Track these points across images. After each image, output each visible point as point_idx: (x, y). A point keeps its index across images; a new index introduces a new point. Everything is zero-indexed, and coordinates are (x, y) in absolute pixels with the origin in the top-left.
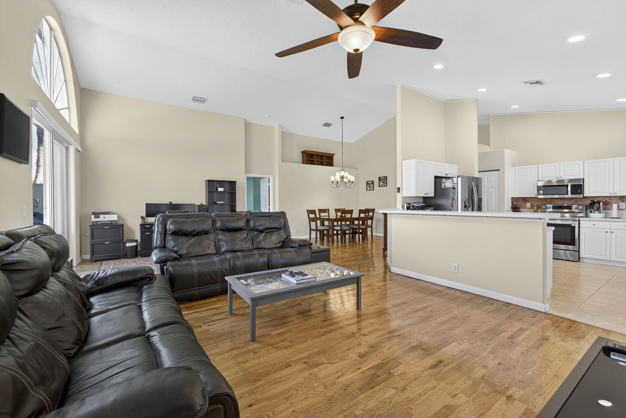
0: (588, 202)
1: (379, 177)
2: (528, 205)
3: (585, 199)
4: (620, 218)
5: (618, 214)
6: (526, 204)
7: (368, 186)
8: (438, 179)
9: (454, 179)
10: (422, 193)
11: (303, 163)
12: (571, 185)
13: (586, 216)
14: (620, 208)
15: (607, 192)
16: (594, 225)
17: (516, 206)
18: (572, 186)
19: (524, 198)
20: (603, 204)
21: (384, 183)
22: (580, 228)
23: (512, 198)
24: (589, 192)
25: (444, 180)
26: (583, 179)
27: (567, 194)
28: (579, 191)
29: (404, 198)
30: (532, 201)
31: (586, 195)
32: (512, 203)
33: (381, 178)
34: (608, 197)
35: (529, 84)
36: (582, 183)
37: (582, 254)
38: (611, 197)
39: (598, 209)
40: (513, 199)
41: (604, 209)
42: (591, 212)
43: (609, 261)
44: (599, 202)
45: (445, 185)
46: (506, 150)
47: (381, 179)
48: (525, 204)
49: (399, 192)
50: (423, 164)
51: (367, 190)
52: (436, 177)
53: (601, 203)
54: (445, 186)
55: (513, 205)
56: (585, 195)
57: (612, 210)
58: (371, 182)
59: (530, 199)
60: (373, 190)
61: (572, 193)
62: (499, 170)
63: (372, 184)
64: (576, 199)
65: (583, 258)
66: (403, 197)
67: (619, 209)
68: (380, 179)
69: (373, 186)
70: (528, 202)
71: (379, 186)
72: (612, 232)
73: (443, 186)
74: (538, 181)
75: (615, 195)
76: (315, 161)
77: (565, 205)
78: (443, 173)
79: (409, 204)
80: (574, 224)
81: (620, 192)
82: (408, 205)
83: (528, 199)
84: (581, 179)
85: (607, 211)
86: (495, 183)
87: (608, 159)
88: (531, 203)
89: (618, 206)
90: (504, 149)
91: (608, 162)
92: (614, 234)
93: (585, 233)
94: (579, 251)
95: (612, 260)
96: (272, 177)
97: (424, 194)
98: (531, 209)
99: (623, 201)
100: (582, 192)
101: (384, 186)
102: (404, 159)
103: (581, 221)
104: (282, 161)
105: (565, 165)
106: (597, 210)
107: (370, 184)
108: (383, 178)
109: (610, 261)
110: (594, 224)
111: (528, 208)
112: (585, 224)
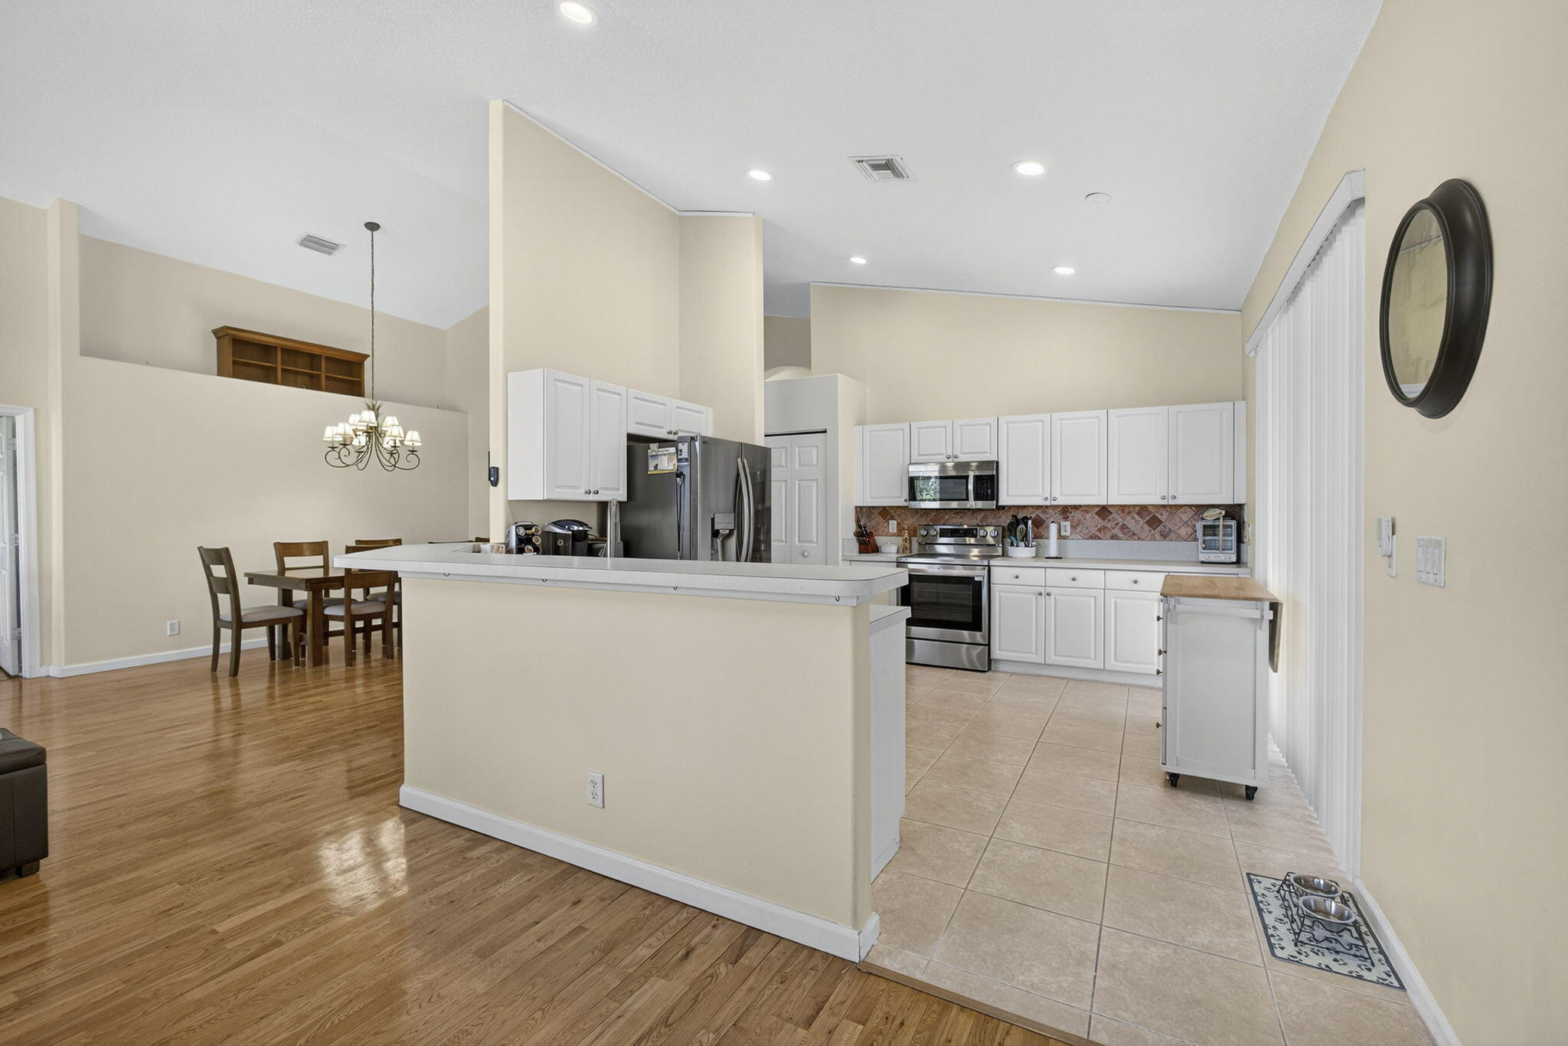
0: (1006, 520)
2: (893, 525)
3: (1002, 511)
4: (1061, 558)
5: (1060, 547)
6: (888, 524)
8: (637, 445)
9: (680, 446)
10: (578, 488)
11: (220, 374)
12: (974, 476)
13: (1003, 555)
14: (1063, 533)
15: (1038, 496)
16: (1017, 577)
17: (866, 530)
18: (977, 478)
19: (884, 507)
20: (1033, 521)
22: (992, 586)
23: (856, 507)
24: (1008, 495)
25: (654, 446)
26: (997, 463)
27: (967, 499)
28: (989, 491)
29: (513, 505)
30: (900, 517)
31: (1004, 500)
32: (858, 521)
34: (1041, 507)
35: (867, 166)
36: (994, 473)
37: (996, 653)
38: (1047, 507)
39: (1025, 538)
40: (860, 510)
41: (1036, 537)
42: (1012, 545)
43: (1042, 664)
44: (1025, 520)
45: (657, 465)
46: (841, 379)
48: (886, 525)
49: (495, 484)
50: (580, 388)
52: (631, 438)
53: (1030, 522)
54: (656, 467)
55: (859, 526)
56: (1001, 503)
57: (1047, 538)
59: (896, 512)
61: (976, 498)
62: (825, 432)
64: (983, 513)
65: (997, 660)
66: (509, 501)
67: (1060, 537)
70: (893, 518)
72: (1049, 594)
73: (651, 468)
74: (911, 464)
75: (1054, 503)
76: (279, 370)
77: (965, 527)
78: (662, 428)
79: (527, 527)
80: (979, 574)
81: (1061, 495)
82: (522, 531)
83: (892, 512)
84: (993, 462)
85: (1041, 541)
86: (817, 466)
87: (1041, 416)
88: (899, 521)
89: (1059, 531)
90: (837, 375)
91: (1041, 423)
92: (1052, 597)
93: (1000, 596)
94: (989, 645)
95: (1049, 663)
96: (31, 413)
97: (582, 491)
98: (898, 536)
99: (1066, 518)
100: (994, 496)
102: (513, 366)
103: (992, 569)
104: (87, 351)
105: (962, 426)
106: (1022, 540)
109: (1045, 664)
110: (1016, 574)
111: (893, 535)
112: (1002, 573)
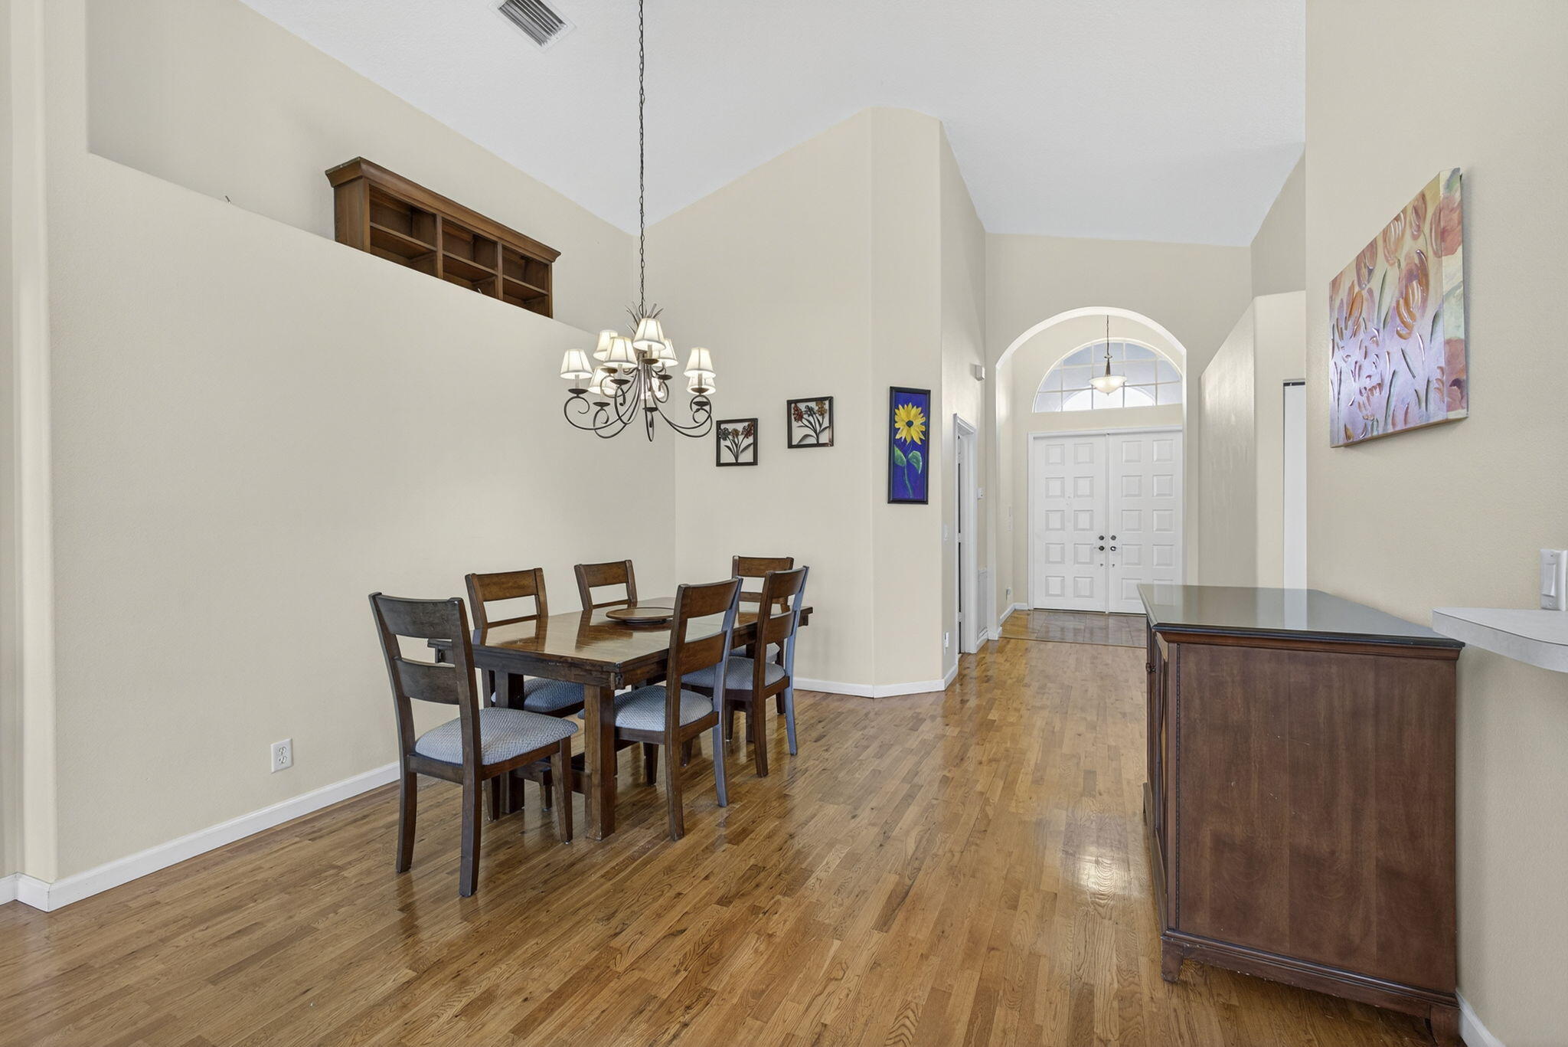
1: (789, 403)
7: (723, 443)
21: (815, 431)
33: (802, 406)
47: (797, 409)
51: (719, 464)
58: (740, 427)
60: (755, 463)
63: (747, 436)
68: (794, 410)
69: (755, 444)
71: (790, 446)
101: (818, 445)
107: (736, 433)
108: (813, 405)
